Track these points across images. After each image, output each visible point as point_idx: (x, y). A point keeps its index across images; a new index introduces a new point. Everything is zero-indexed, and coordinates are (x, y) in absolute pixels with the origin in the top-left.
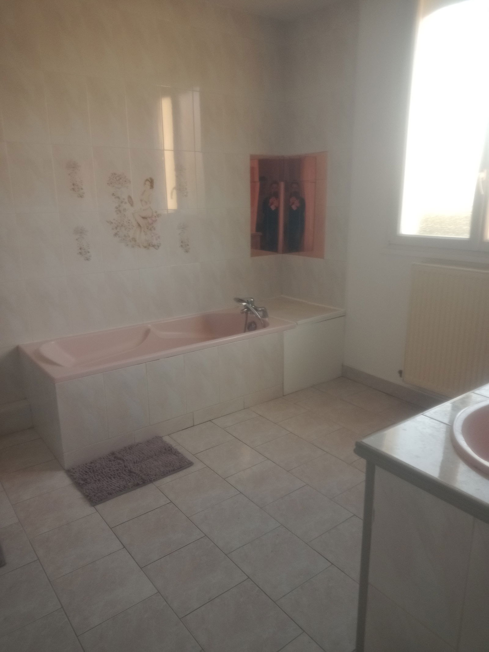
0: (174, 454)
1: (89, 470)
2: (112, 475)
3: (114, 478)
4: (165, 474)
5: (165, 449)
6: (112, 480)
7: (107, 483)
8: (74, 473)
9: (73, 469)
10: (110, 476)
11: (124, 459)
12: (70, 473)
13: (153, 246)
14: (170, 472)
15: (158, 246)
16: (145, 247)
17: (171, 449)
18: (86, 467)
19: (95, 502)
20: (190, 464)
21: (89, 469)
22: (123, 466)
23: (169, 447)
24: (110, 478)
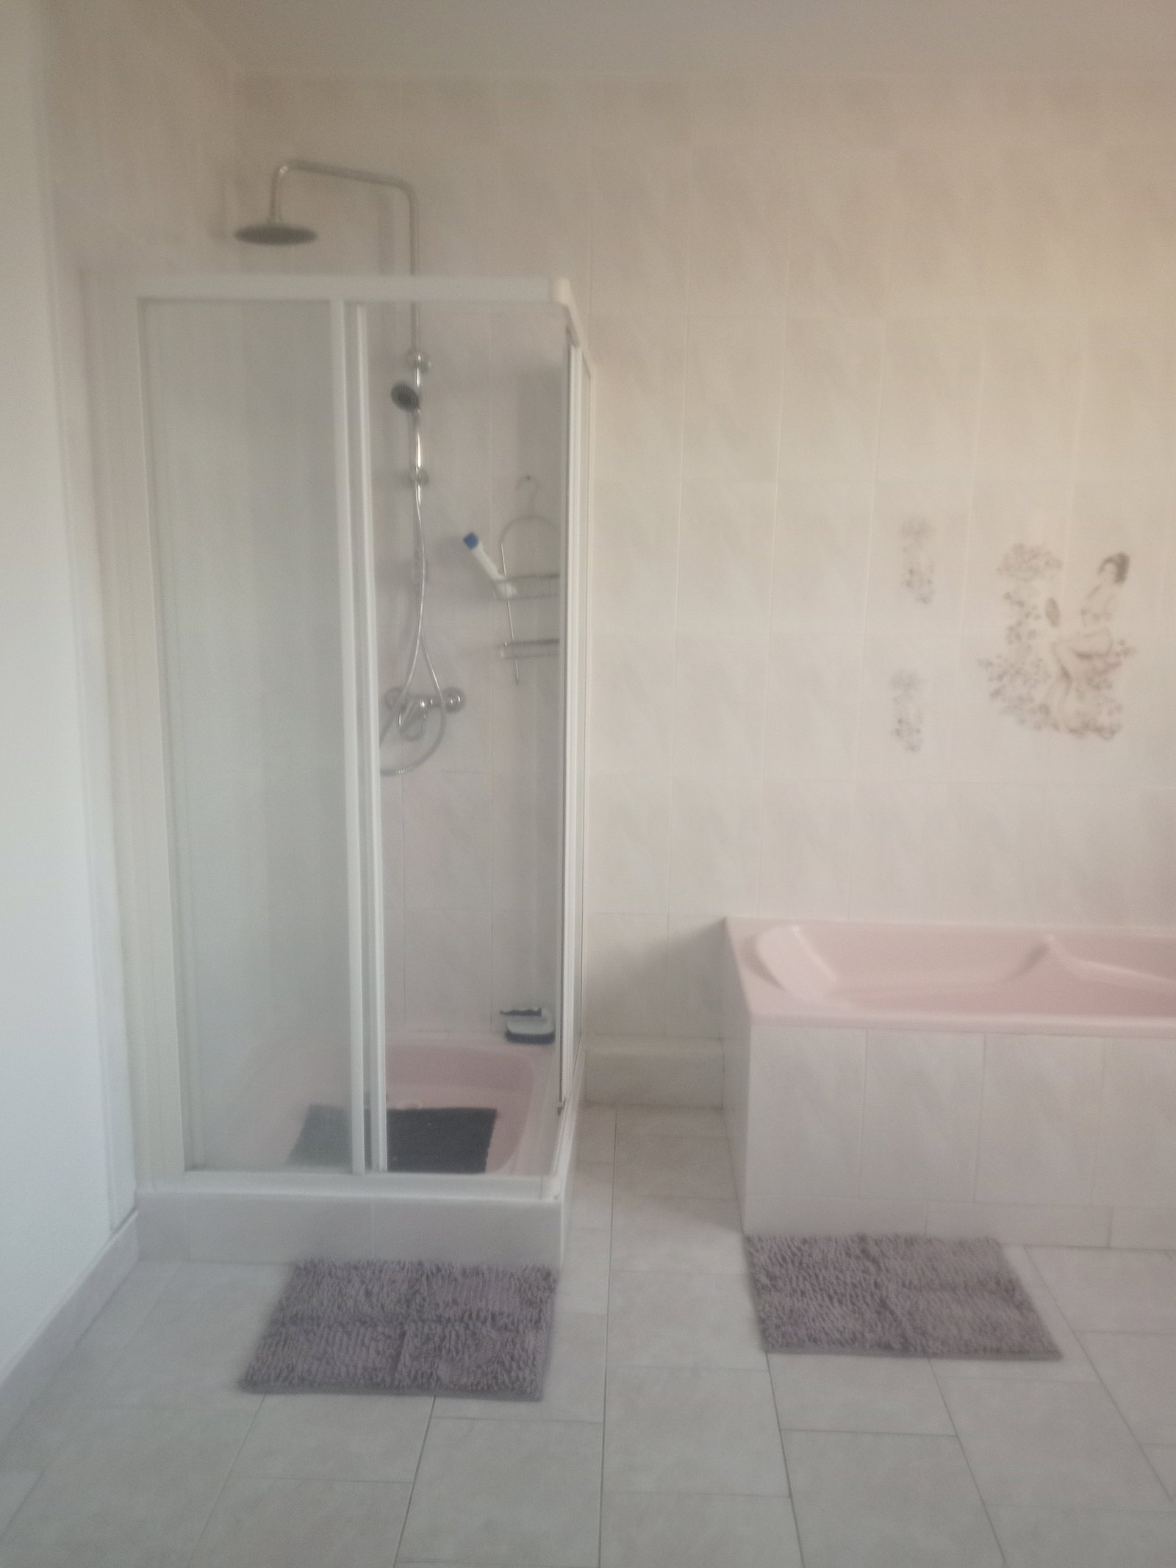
0: (1018, 1307)
1: (792, 1256)
2: (836, 1292)
3: (840, 1302)
4: (968, 1351)
5: (998, 1283)
6: (834, 1307)
7: (818, 1308)
8: (757, 1251)
9: (760, 1239)
10: (832, 1292)
11: (882, 1265)
12: (751, 1244)
13: (1099, 730)
14: (985, 1349)
15: (1113, 733)
16: (1073, 731)
17: (1014, 1290)
18: (789, 1247)
19: (772, 1345)
20: (1050, 1353)
21: (794, 1255)
22: (872, 1281)
23: (1010, 1281)
24: (830, 1298)
